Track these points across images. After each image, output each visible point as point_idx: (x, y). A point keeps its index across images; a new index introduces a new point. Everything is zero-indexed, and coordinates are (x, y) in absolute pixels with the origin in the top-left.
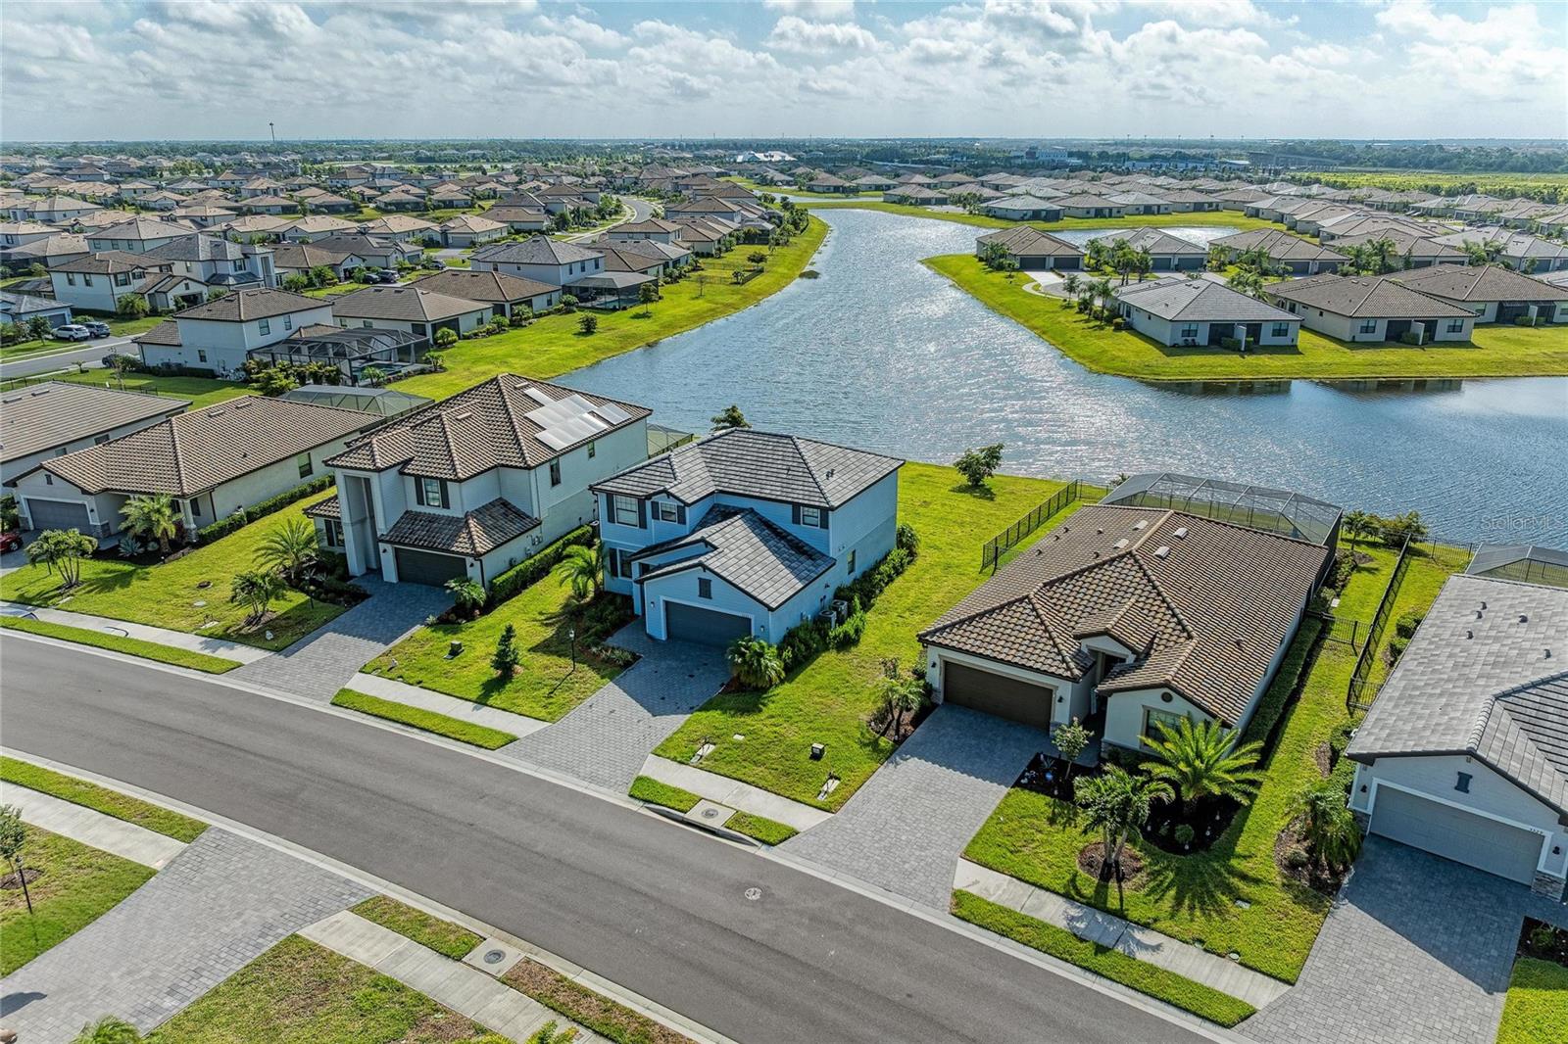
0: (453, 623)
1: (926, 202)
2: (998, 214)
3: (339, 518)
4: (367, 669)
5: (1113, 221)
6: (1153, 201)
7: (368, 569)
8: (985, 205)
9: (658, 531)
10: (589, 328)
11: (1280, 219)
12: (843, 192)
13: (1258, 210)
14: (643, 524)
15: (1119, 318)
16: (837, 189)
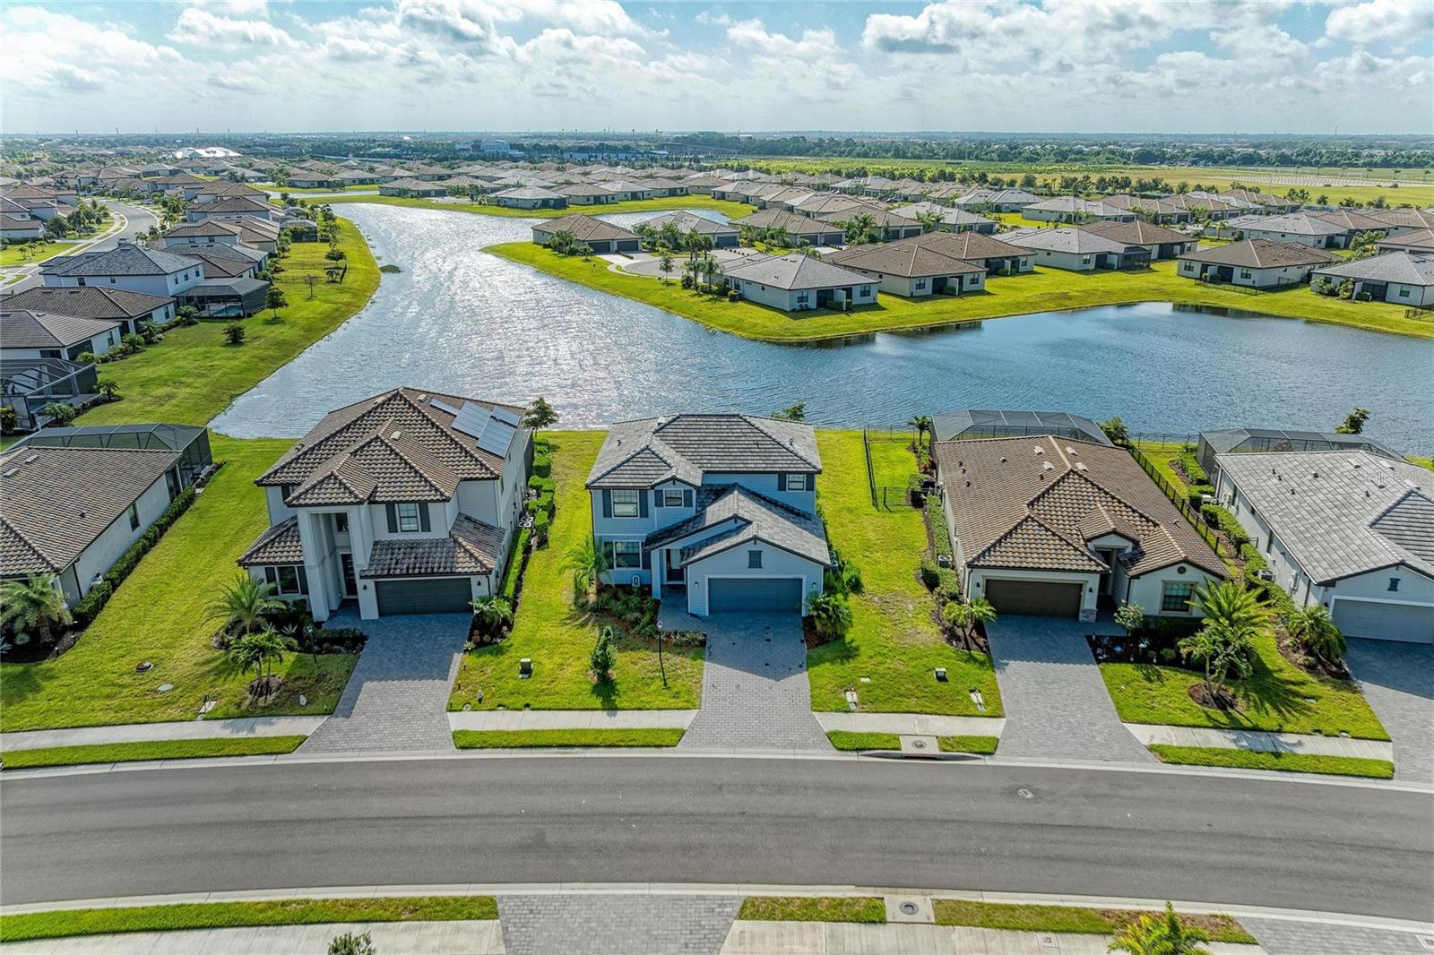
0: (490, 643)
1: (427, 194)
2: (509, 203)
3: (302, 562)
4: (455, 707)
5: (612, 207)
6: (636, 188)
7: (330, 611)
8: (493, 195)
9: (660, 517)
10: (236, 338)
11: (746, 200)
12: (328, 187)
13: (723, 194)
14: (644, 513)
15: (728, 291)
16: (321, 184)
